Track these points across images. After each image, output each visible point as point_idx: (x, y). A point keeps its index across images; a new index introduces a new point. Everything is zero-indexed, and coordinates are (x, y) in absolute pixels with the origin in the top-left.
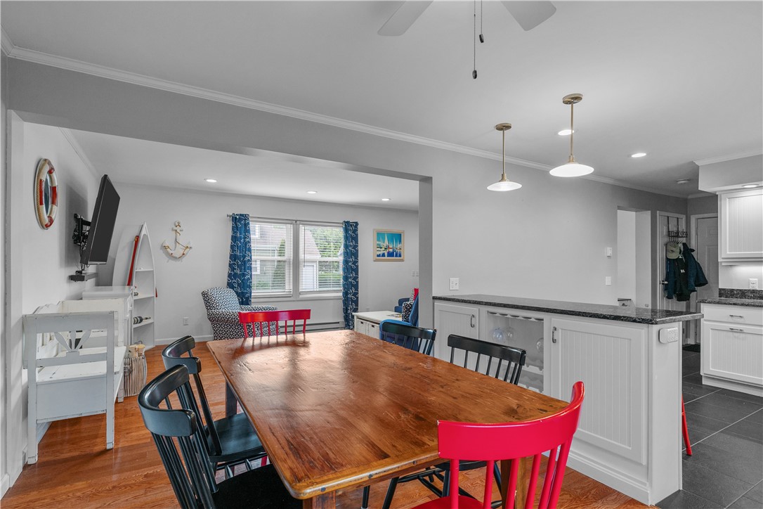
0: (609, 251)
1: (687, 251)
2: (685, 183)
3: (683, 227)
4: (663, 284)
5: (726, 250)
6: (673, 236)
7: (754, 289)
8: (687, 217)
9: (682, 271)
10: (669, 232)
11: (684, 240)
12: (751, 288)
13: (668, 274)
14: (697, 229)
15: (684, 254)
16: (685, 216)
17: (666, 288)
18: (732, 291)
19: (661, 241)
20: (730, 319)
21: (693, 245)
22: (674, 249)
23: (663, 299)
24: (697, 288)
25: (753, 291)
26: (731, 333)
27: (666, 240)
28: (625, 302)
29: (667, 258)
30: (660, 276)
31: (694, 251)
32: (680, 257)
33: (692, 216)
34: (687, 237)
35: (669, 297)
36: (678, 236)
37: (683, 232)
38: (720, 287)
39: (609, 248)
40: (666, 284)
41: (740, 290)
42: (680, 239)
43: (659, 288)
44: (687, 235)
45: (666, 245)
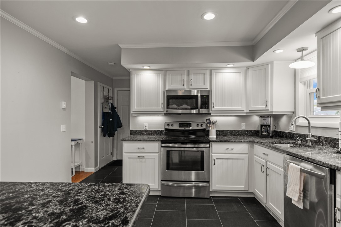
0: (64, 105)
1: (113, 108)
2: (112, 65)
3: (111, 95)
4: (101, 128)
5: (135, 107)
6: (107, 98)
7: (146, 129)
8: (113, 89)
9: (111, 120)
10: (104, 96)
11: (111, 102)
12: (145, 129)
13: (103, 121)
14: (117, 96)
15: (112, 110)
16: (112, 88)
17: (103, 130)
18: (136, 131)
19: (100, 101)
20: (138, 150)
21: (115, 105)
22: (106, 106)
23: (101, 137)
24: (118, 129)
25: (146, 131)
26: (138, 160)
27: (103, 101)
28: (79, 142)
29: (103, 112)
30: (100, 123)
31: (116, 108)
32: (110, 112)
33: (115, 89)
34: (113, 100)
35: (104, 136)
36: (108, 99)
37: (111, 97)
38: (131, 129)
39: (63, 103)
40: (103, 128)
41: (140, 130)
42: (110, 101)
43: (99, 130)
44: (113, 99)
45: (103, 104)
